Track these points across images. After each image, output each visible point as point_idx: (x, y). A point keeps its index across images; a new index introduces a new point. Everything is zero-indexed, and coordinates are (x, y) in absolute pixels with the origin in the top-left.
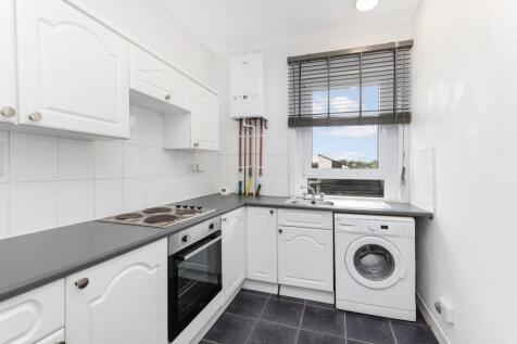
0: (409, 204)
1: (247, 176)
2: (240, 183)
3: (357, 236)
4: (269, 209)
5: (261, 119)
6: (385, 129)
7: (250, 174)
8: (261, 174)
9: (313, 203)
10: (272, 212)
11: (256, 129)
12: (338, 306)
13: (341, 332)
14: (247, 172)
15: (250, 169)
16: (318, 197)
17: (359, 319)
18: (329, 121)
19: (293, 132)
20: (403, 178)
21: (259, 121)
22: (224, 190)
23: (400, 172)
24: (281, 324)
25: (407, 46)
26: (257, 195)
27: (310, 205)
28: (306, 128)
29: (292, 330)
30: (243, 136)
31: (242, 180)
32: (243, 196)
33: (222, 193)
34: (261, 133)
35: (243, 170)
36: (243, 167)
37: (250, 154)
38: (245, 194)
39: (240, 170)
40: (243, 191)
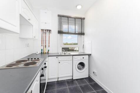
0: (84, 53)
1: (44, 47)
3: (78, 61)
5: (49, 30)
6: (79, 36)
7: (45, 47)
8: (49, 46)
9: (65, 54)
11: (48, 33)
12: (74, 79)
13: (77, 85)
14: (44, 46)
15: (45, 45)
16: (66, 52)
17: (79, 80)
18: (68, 33)
20: (83, 47)
22: (37, 52)
23: (83, 46)
24: (63, 88)
25: (84, 19)
26: (48, 53)
27: (64, 55)
28: (62, 34)
29: (66, 88)
30: (43, 35)
31: (43, 49)
32: (43, 54)
33: (37, 53)
34: (49, 35)
35: (43, 46)
36: (43, 45)
37: (46, 41)
38: (44, 53)
39: (42, 45)
40: (43, 52)
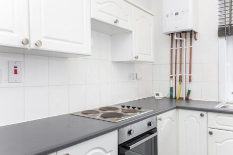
1: (178, 82)
2: (171, 89)
4: (200, 113)
5: (191, 32)
7: (181, 80)
8: (190, 80)
10: (202, 115)
11: (186, 41)
14: (178, 79)
15: (181, 77)
19: (223, 40)
21: (188, 35)
22: (157, 95)
26: (187, 99)
30: (174, 48)
31: (173, 86)
32: (174, 100)
33: (156, 97)
34: (191, 45)
35: (174, 78)
36: (174, 75)
37: (181, 63)
38: (176, 98)
39: (172, 77)
40: (174, 96)
